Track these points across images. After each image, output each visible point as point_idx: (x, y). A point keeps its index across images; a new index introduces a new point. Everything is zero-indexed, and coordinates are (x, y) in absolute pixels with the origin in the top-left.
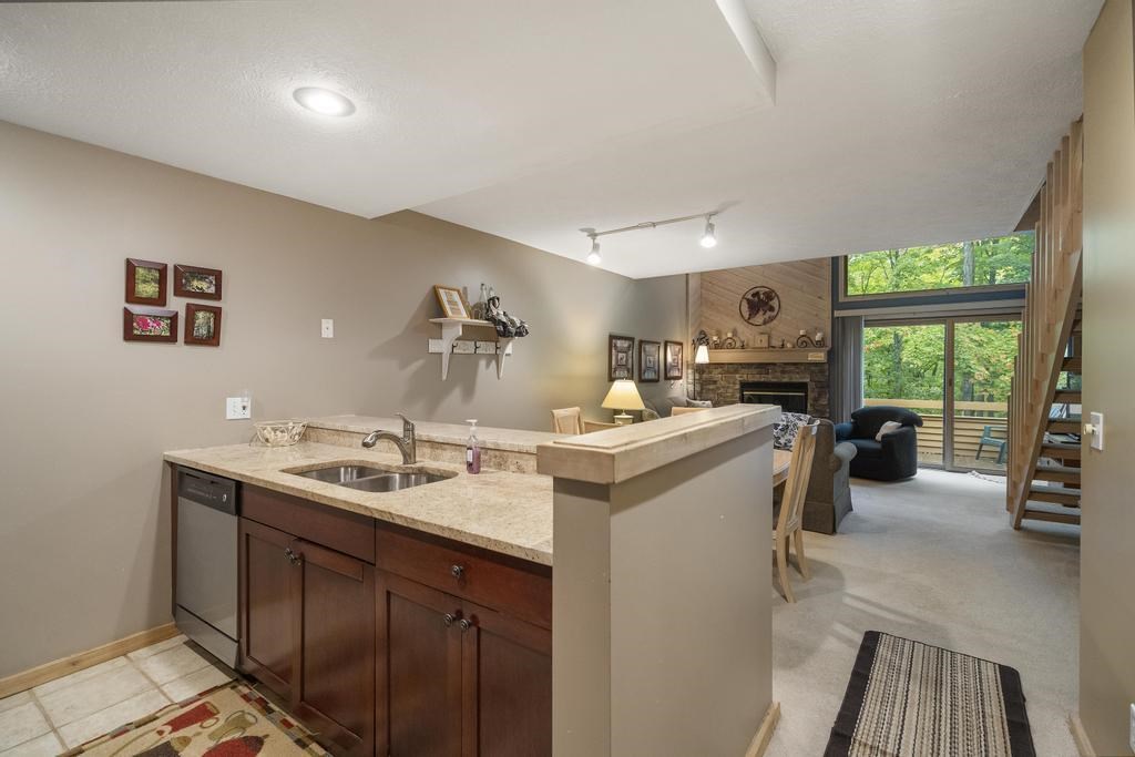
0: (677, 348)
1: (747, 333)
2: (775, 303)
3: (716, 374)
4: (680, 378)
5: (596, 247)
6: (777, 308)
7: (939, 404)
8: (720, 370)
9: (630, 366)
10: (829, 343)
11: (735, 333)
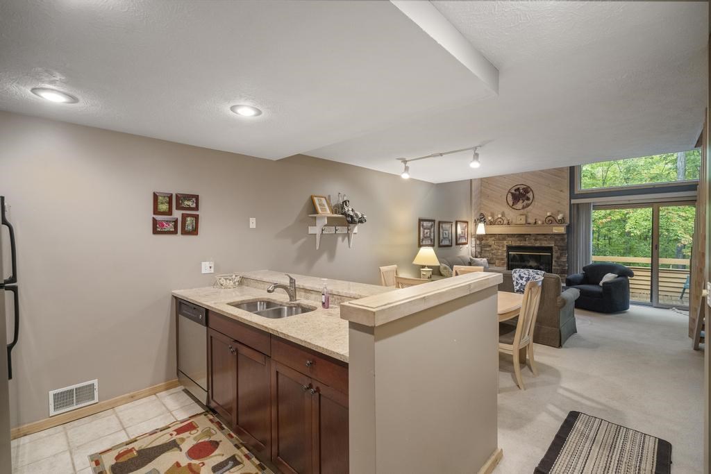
0: (464, 225)
1: (511, 215)
2: (530, 195)
3: (491, 241)
4: (467, 244)
5: (407, 169)
6: (531, 198)
7: (648, 260)
8: (493, 238)
9: (432, 237)
10: (568, 221)
11: (503, 214)
